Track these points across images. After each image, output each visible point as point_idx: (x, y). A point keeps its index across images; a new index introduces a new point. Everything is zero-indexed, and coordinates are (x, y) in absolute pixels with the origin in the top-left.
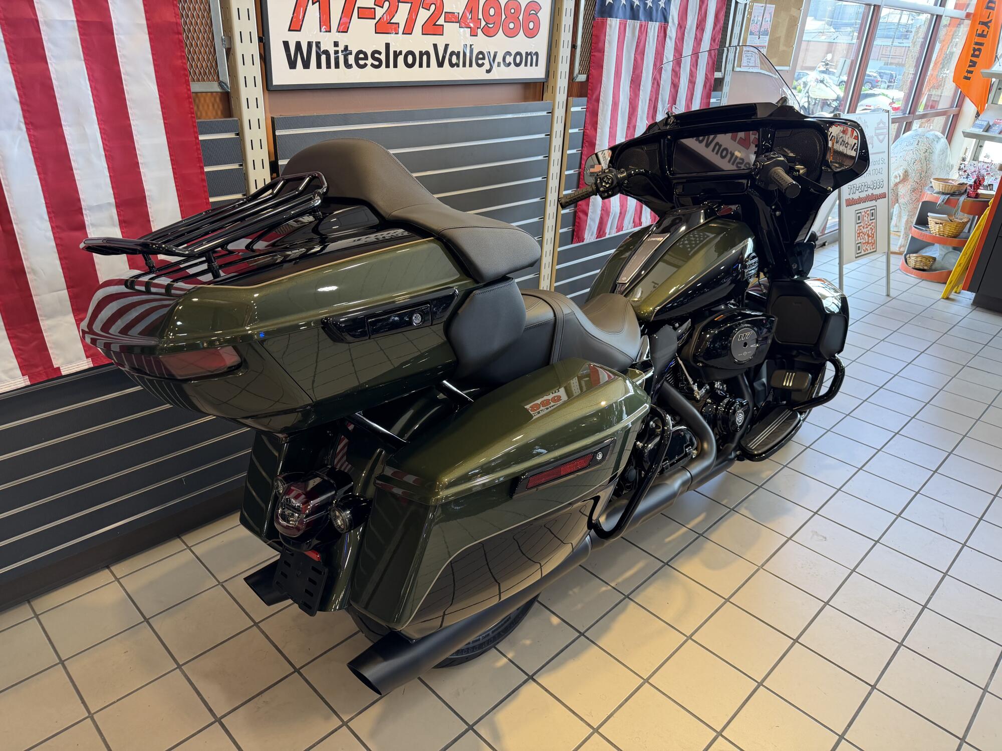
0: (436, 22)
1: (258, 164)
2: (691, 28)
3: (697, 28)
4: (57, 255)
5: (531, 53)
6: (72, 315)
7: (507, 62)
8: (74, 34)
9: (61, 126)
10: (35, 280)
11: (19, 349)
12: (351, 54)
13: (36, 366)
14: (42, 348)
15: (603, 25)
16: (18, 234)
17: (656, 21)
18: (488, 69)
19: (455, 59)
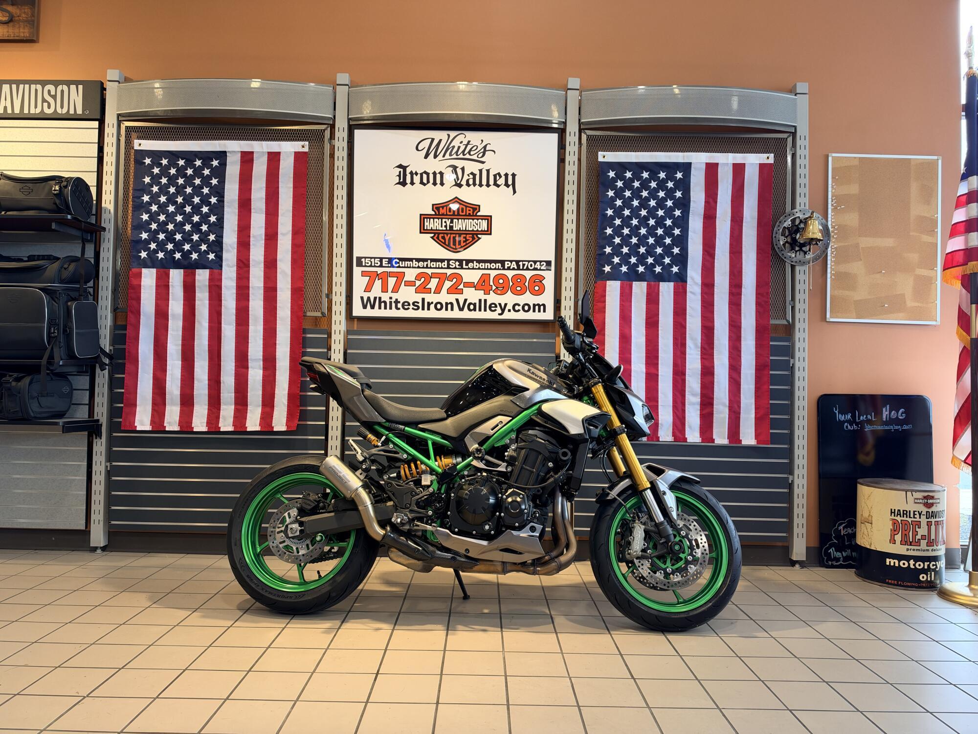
0: (458, 286)
1: (337, 351)
4: (234, 378)
5: (538, 305)
7: (517, 309)
8: (262, 291)
9: (248, 325)
12: (399, 302)
13: (212, 424)
15: (604, 286)
17: (669, 281)
18: (500, 312)
19: (472, 307)
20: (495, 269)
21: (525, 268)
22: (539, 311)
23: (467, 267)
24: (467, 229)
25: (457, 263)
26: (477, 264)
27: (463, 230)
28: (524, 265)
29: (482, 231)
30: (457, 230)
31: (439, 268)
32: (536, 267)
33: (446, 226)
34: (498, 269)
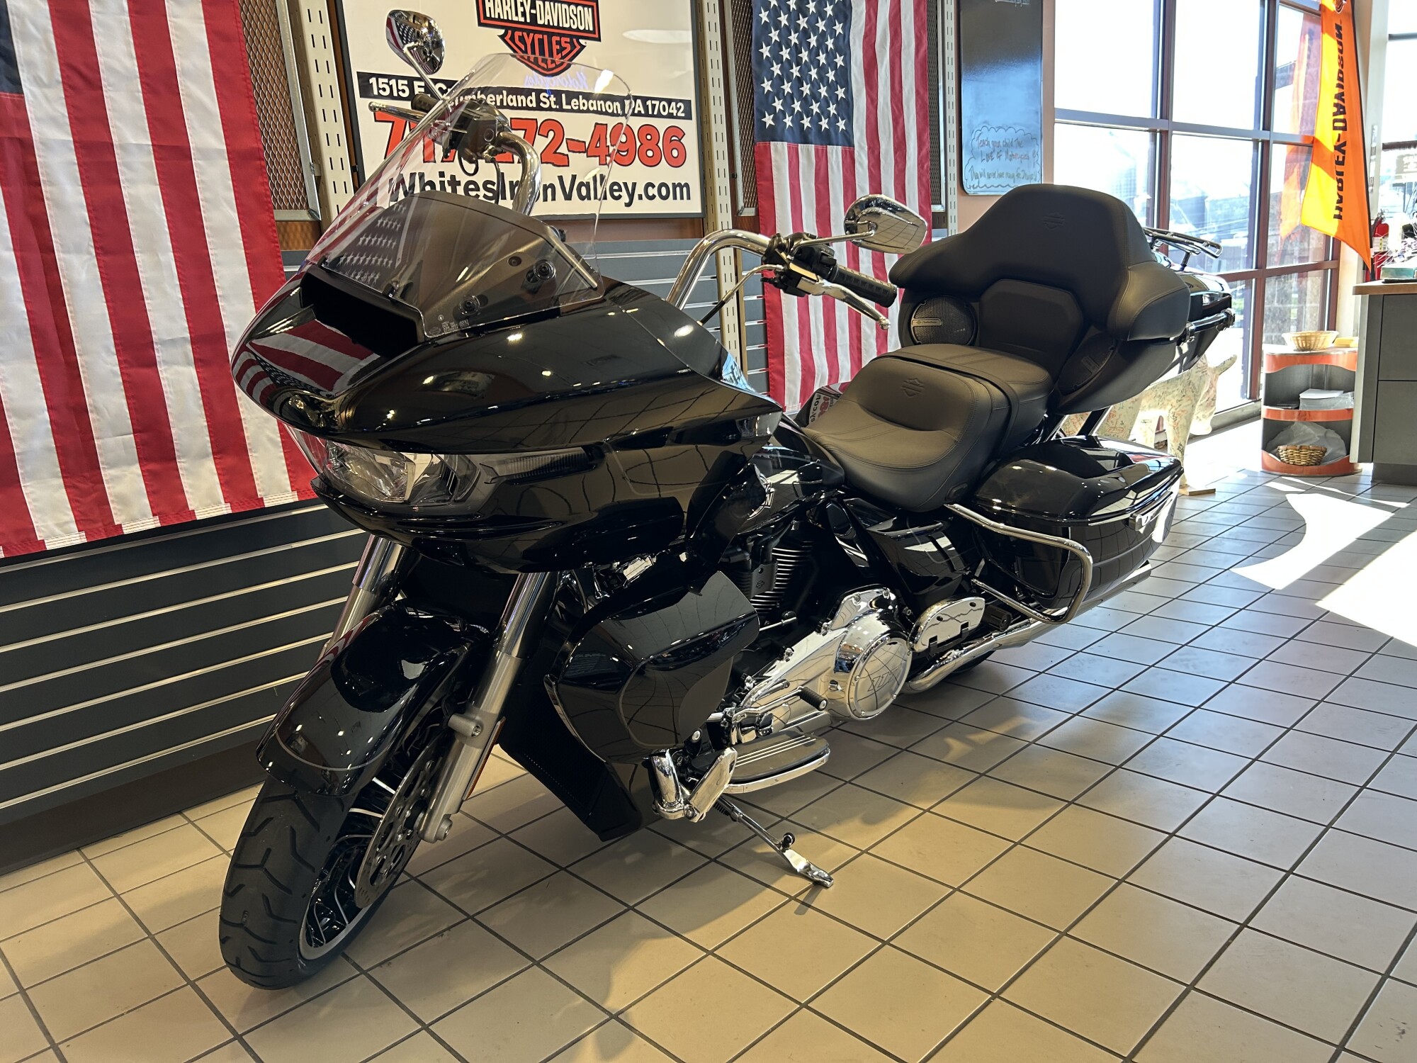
0: (557, 149)
2: (887, 151)
3: (895, 153)
4: (124, 395)
5: (679, 185)
6: (138, 465)
7: (650, 194)
8: (150, 158)
10: (98, 420)
11: (77, 501)
12: (459, 183)
13: (94, 521)
14: (103, 501)
15: (767, 150)
16: (82, 366)
17: (837, 145)
18: (627, 201)
19: (584, 190)
20: (612, 114)
21: (655, 113)
22: (682, 198)
23: (569, 107)
24: (561, 25)
25: (553, 99)
26: (585, 101)
27: (553, 27)
28: (654, 106)
29: (584, 31)
30: (543, 26)
31: (522, 108)
32: (671, 111)
33: (524, 14)
34: (618, 115)
